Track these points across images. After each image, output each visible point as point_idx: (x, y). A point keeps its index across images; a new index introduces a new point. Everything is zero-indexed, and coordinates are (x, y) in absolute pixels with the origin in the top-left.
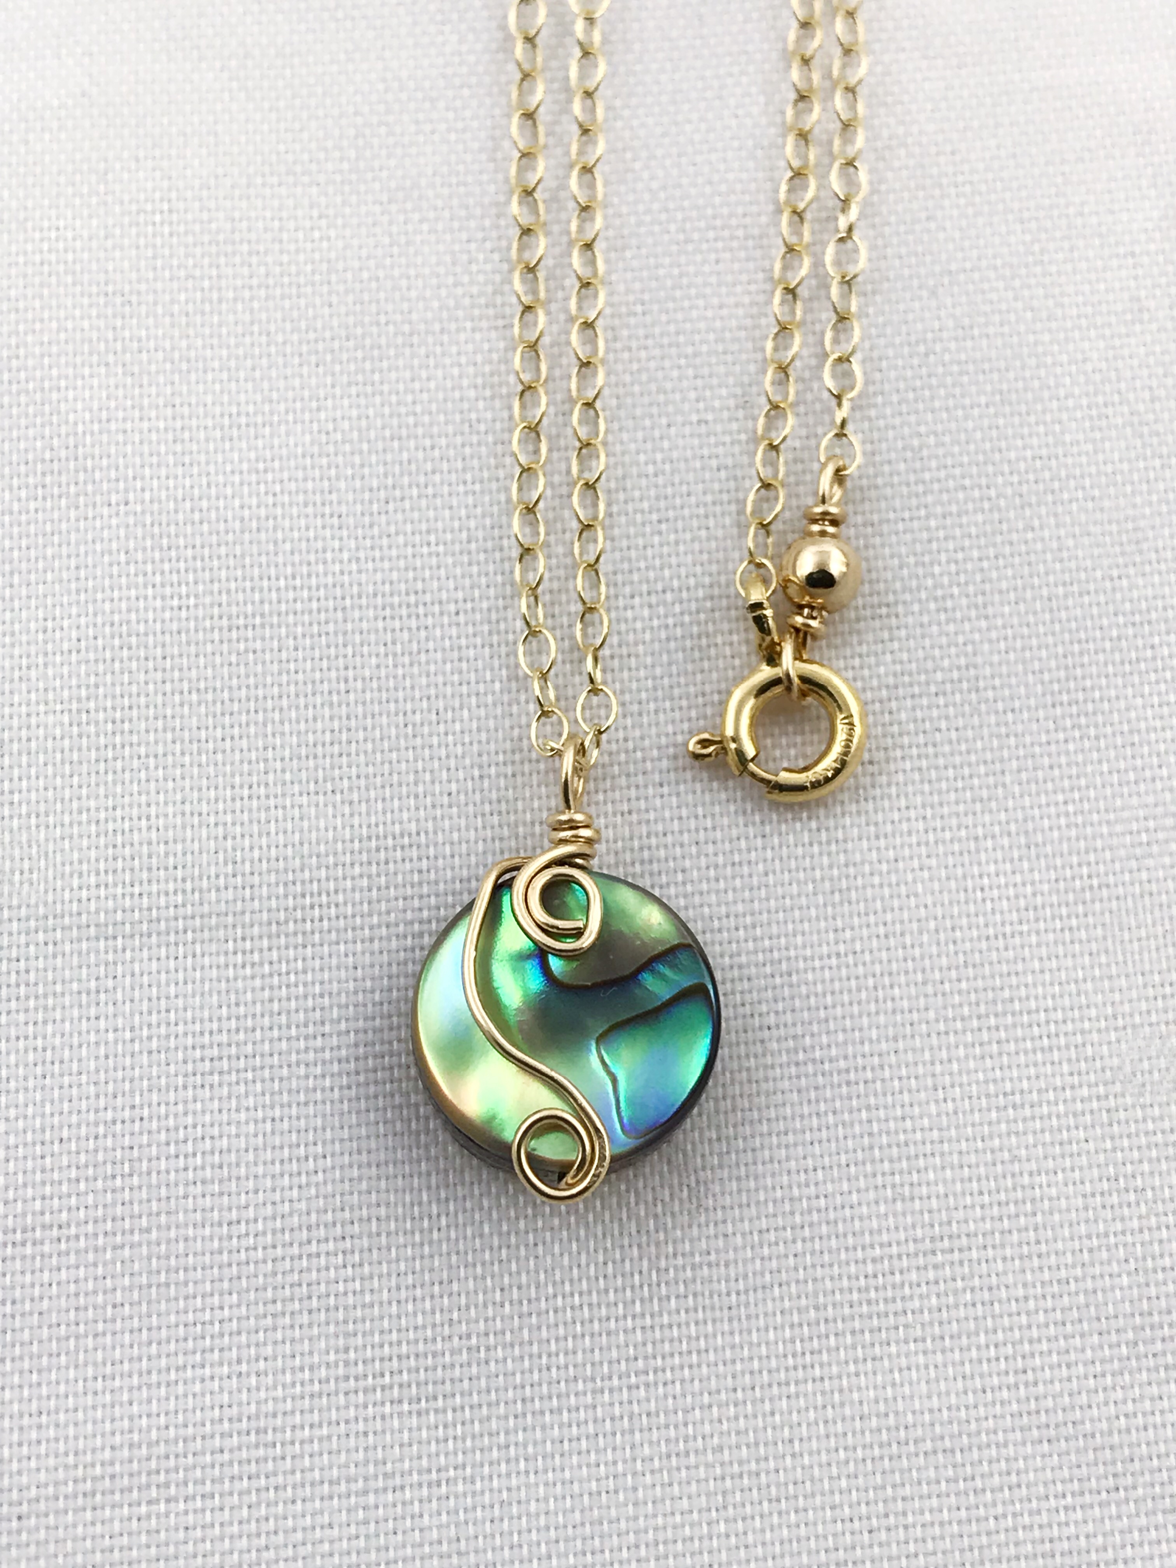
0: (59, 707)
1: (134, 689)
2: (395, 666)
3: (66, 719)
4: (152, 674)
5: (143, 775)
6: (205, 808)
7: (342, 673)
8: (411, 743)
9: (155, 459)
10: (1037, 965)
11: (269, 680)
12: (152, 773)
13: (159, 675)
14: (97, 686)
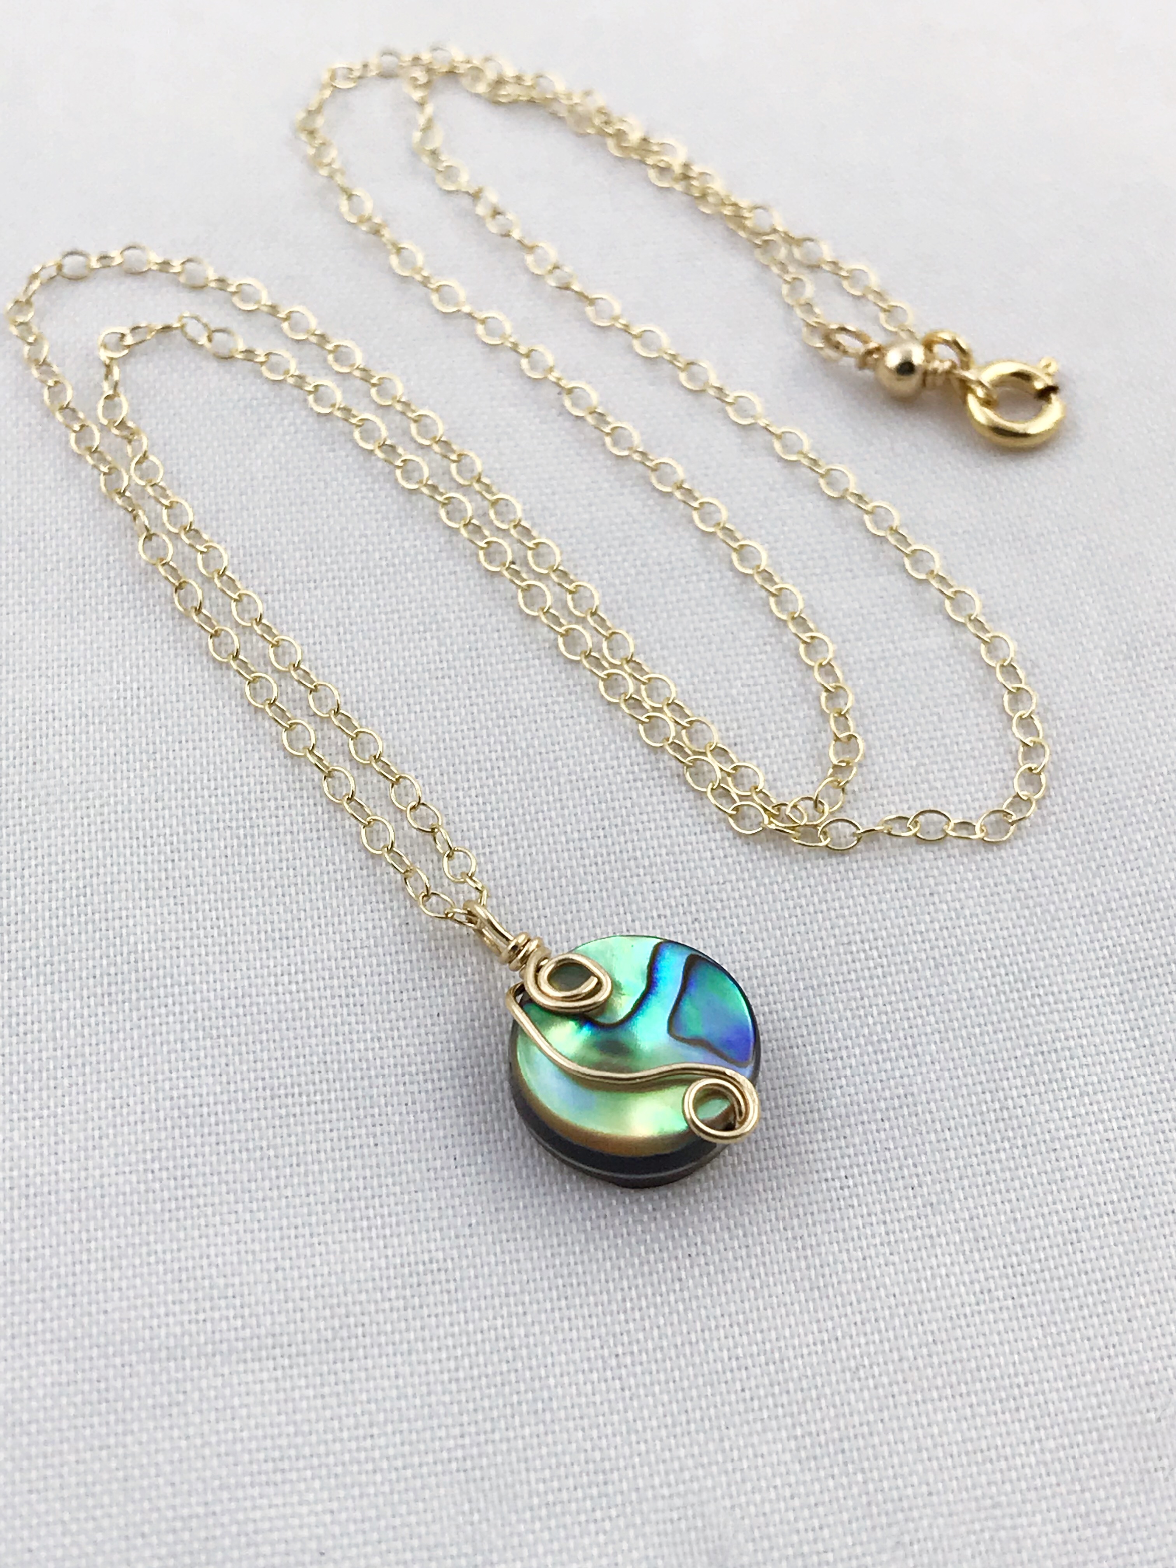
0: (127, 1169)
1: (192, 1151)
2: (416, 1122)
3: (134, 1178)
4: (207, 1138)
5: (202, 1221)
6: (257, 1247)
7: (371, 1129)
8: (434, 1184)
9: (204, 968)
10: (996, 1338)
11: (308, 1138)
12: (211, 1219)
13: (213, 1139)
14: (159, 1150)
